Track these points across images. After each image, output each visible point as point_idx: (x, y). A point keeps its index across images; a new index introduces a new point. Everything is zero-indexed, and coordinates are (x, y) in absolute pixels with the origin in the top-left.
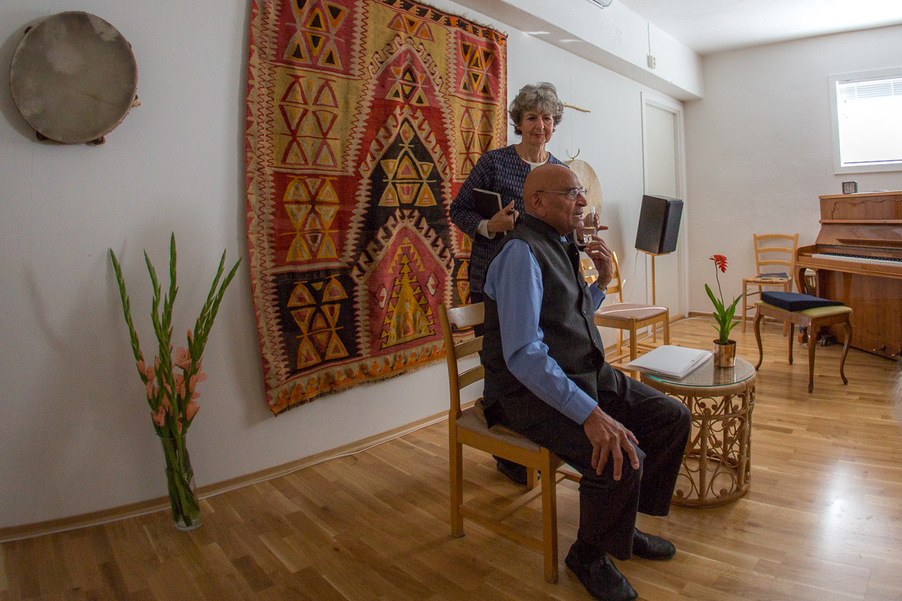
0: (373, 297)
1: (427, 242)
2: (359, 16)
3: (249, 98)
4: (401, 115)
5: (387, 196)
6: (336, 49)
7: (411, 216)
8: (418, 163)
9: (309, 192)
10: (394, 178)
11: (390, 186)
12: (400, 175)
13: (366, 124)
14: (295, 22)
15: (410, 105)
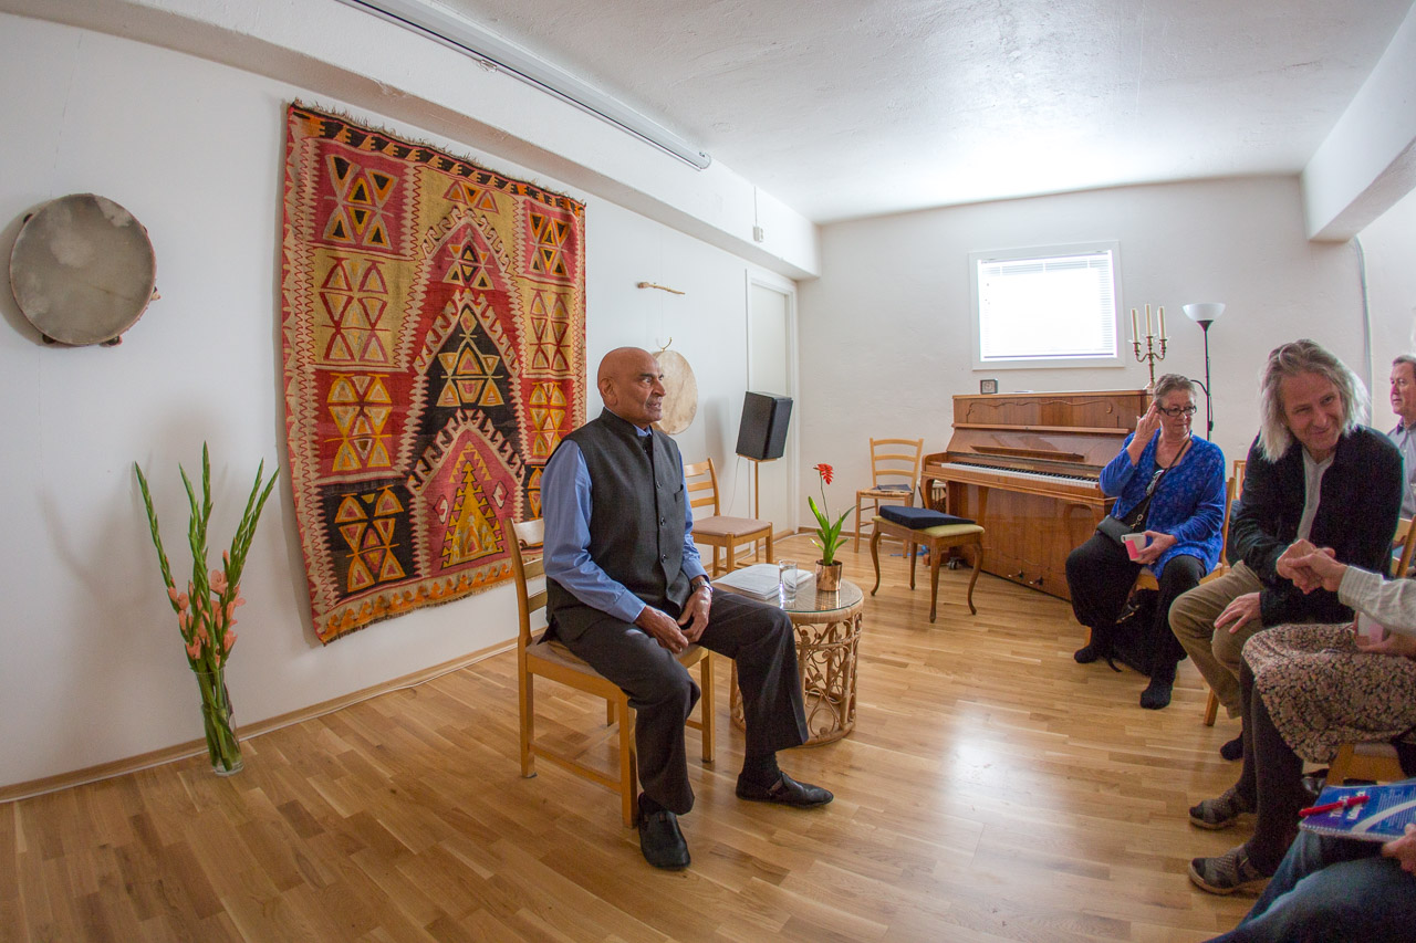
0: (433, 510)
1: (494, 447)
2: (410, 186)
3: (284, 286)
4: (460, 300)
5: (446, 394)
6: (384, 225)
7: (474, 418)
8: (481, 356)
9: (357, 392)
10: (454, 373)
11: (449, 383)
12: (461, 371)
13: (420, 312)
14: (335, 195)
15: (471, 289)
